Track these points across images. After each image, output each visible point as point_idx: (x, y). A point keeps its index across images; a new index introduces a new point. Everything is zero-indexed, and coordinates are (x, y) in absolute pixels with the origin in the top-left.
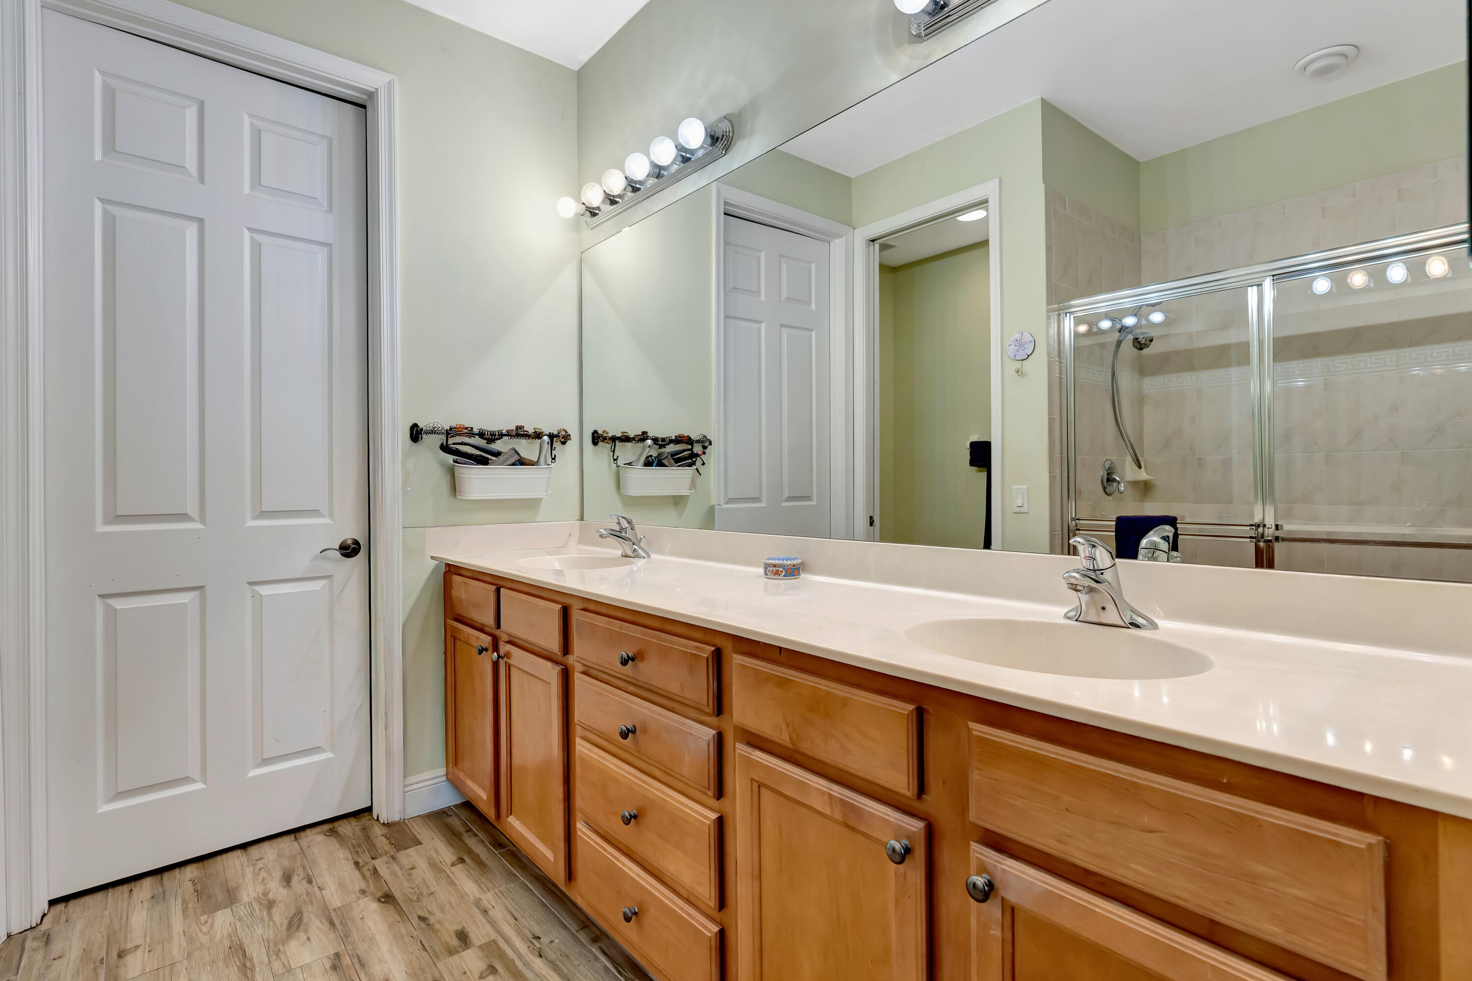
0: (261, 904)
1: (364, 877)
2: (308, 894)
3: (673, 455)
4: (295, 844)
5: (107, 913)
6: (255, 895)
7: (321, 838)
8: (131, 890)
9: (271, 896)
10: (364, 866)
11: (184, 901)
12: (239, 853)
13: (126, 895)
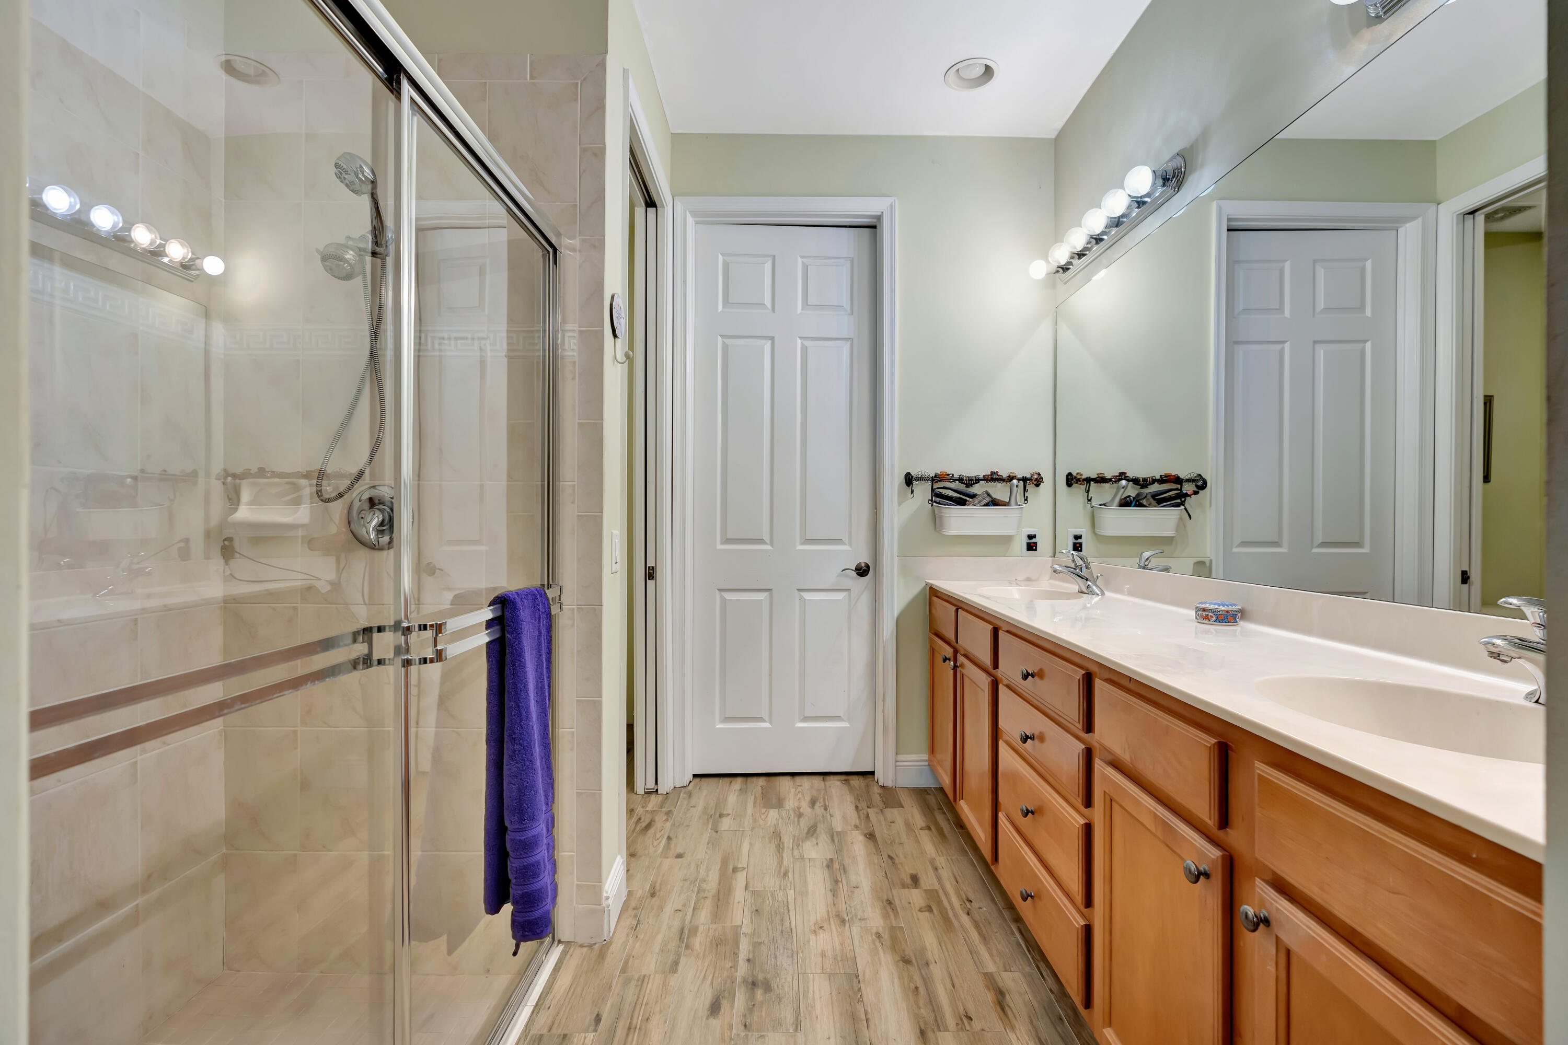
0: (795, 813)
1: (859, 817)
2: (823, 816)
3: (1154, 496)
4: (823, 782)
5: (718, 790)
6: (793, 807)
7: (839, 783)
8: (731, 782)
9: (801, 810)
10: (861, 810)
11: (755, 797)
12: (789, 778)
13: (728, 784)
